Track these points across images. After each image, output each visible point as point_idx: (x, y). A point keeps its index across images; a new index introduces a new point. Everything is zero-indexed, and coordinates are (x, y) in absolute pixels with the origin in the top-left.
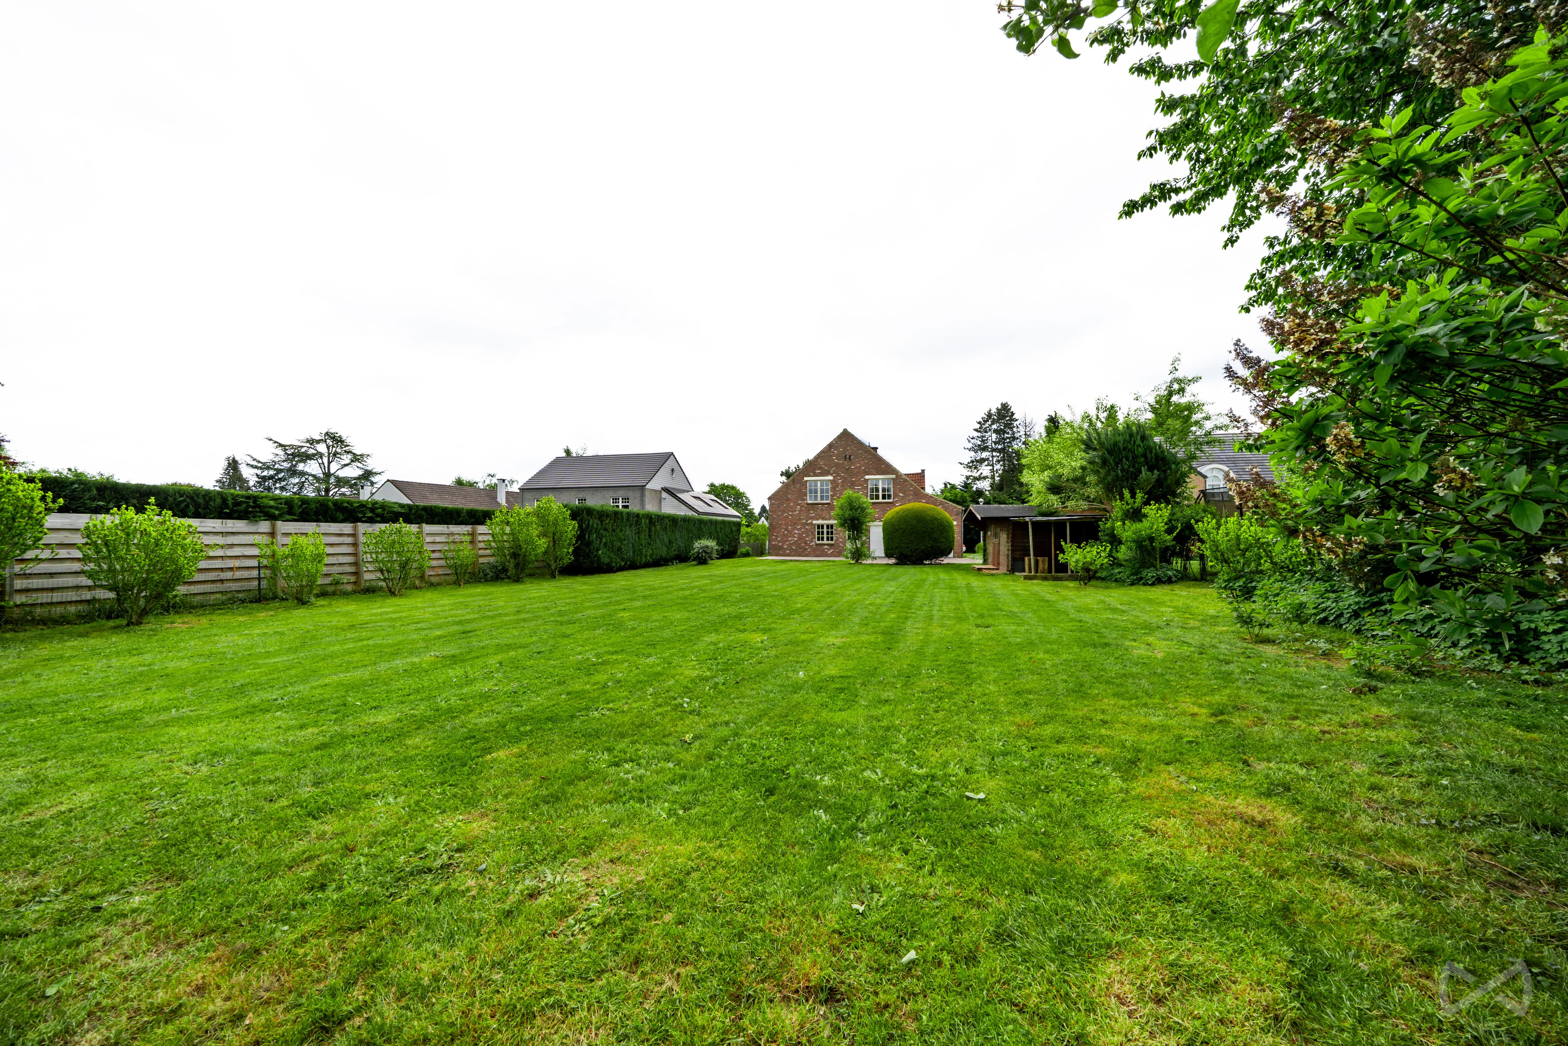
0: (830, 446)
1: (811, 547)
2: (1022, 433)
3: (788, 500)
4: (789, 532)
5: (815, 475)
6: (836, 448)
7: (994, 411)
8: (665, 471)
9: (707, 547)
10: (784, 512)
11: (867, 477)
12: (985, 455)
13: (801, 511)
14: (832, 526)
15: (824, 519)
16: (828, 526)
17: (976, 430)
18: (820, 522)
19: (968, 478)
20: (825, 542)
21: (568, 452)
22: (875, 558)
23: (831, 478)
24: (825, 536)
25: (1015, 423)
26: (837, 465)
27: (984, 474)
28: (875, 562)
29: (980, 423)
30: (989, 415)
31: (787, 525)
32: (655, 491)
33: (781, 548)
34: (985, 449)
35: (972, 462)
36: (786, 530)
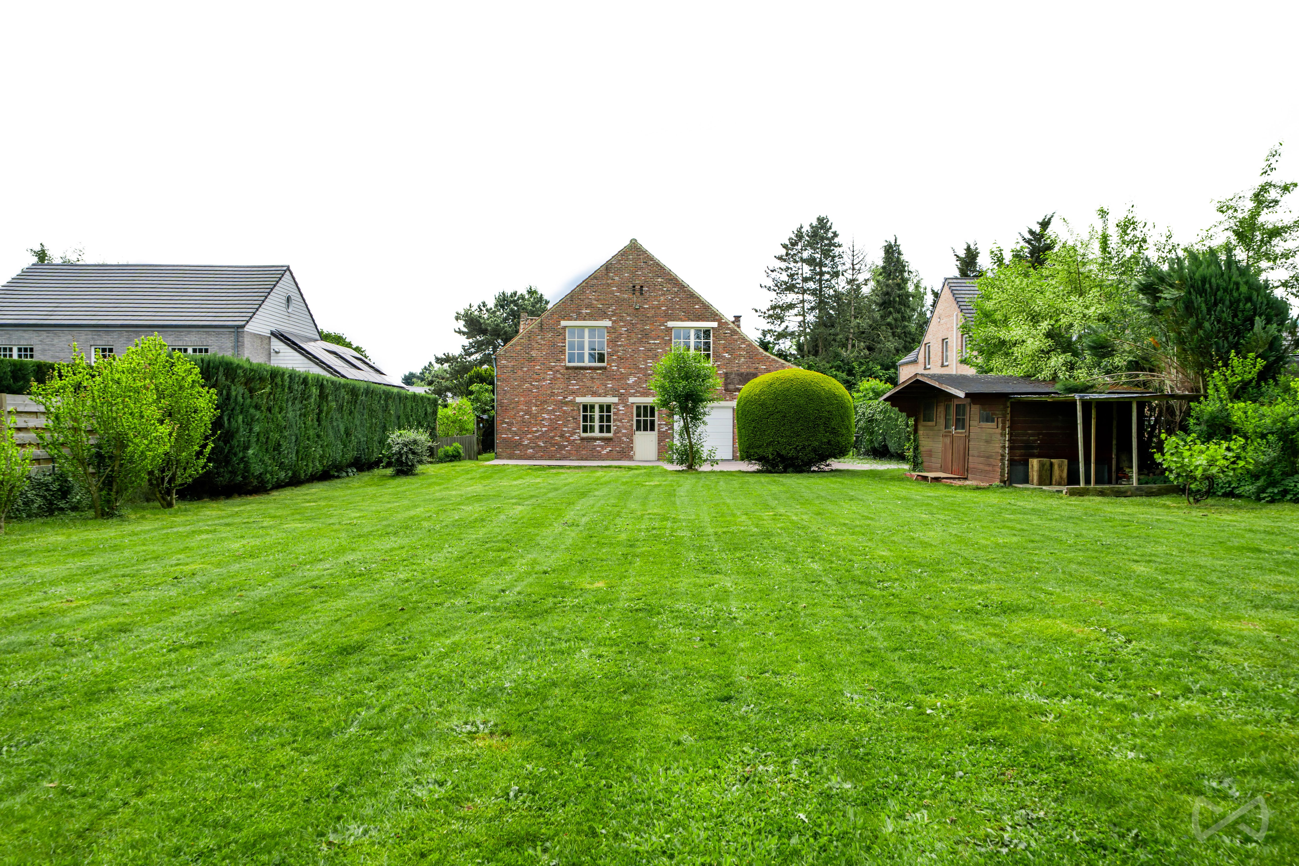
0: (608, 267)
1: (572, 443)
2: (848, 265)
3: (531, 360)
4: (534, 417)
5: (580, 317)
6: (619, 271)
7: (806, 228)
8: (275, 300)
9: (415, 442)
10: (523, 380)
11: (670, 324)
12: (791, 297)
13: (554, 379)
14: (609, 408)
15: (594, 394)
16: (601, 407)
17: (780, 258)
18: (588, 400)
19: (764, 333)
20: (597, 434)
21: (42, 255)
22: (717, 462)
23: (608, 323)
24: (597, 424)
25: (837, 251)
26: (619, 301)
27: (790, 330)
28: (716, 468)
29: (785, 246)
30: (800, 236)
31: (528, 403)
32: (261, 337)
33: (518, 445)
34: (790, 288)
35: (774, 308)
36: (527, 412)
